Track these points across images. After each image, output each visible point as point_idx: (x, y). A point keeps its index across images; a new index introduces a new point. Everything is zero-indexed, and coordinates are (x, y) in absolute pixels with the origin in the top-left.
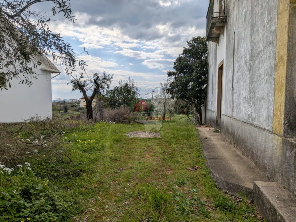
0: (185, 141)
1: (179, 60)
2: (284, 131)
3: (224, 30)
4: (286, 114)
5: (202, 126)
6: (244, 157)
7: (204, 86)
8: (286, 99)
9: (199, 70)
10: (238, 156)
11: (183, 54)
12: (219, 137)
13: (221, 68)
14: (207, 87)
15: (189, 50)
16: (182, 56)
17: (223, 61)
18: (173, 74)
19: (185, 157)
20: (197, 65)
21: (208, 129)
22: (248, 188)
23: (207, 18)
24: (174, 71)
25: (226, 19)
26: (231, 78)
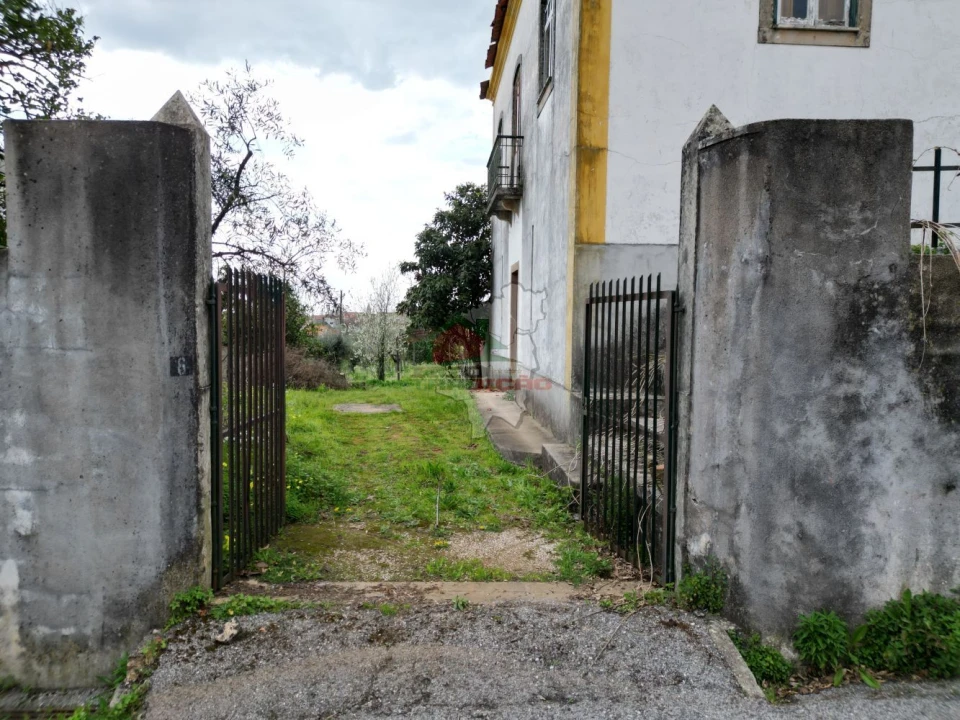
0: (453, 416)
1: (427, 236)
2: (572, 385)
3: (519, 205)
4: (573, 365)
5: (482, 391)
6: (543, 429)
7: (486, 298)
8: (573, 349)
9: (475, 266)
10: (536, 428)
11: (435, 222)
12: (512, 406)
13: (515, 274)
14: (491, 301)
15: (451, 217)
16: (433, 226)
17: (517, 264)
18: (413, 267)
19: (456, 436)
20: (470, 253)
21: (494, 394)
22: (537, 455)
23: (488, 166)
24: (416, 260)
25: (522, 191)
26: (529, 302)
